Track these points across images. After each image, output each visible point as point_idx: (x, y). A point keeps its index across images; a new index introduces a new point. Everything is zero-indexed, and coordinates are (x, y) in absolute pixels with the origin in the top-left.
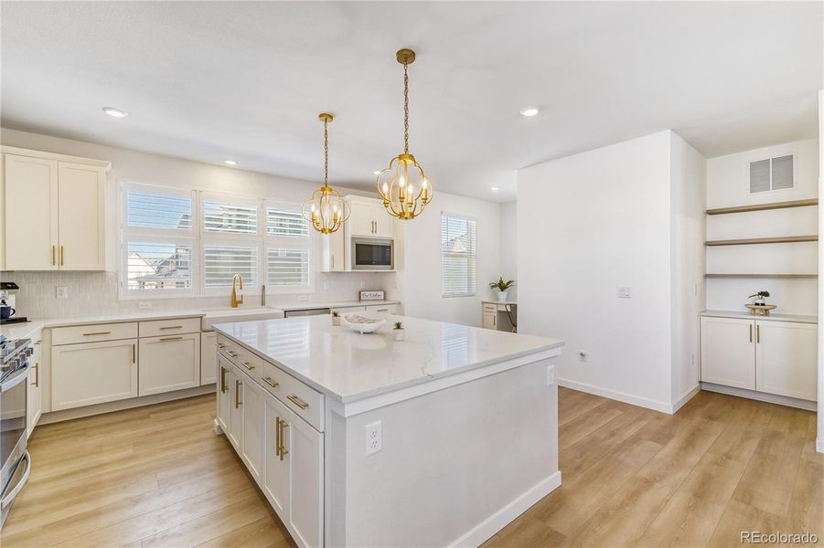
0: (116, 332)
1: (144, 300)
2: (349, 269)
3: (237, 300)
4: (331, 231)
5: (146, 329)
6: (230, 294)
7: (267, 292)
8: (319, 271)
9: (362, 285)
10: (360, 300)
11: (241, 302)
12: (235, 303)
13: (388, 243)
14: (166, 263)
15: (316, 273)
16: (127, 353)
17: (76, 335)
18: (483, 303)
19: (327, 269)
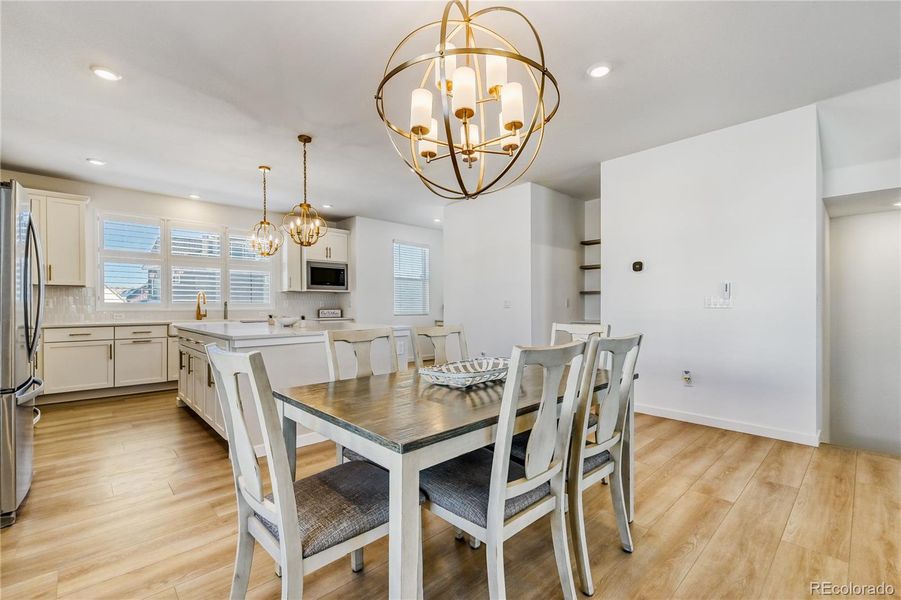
0: (96, 334)
1: (118, 312)
2: (305, 289)
3: (202, 313)
4: (268, 254)
5: (121, 333)
6: (196, 308)
7: (229, 308)
8: (280, 291)
9: (321, 304)
10: (319, 317)
11: (205, 316)
12: (200, 316)
13: (341, 267)
14: (137, 292)
15: (277, 293)
16: (104, 351)
17: (64, 335)
18: (436, 321)
19: (286, 289)
